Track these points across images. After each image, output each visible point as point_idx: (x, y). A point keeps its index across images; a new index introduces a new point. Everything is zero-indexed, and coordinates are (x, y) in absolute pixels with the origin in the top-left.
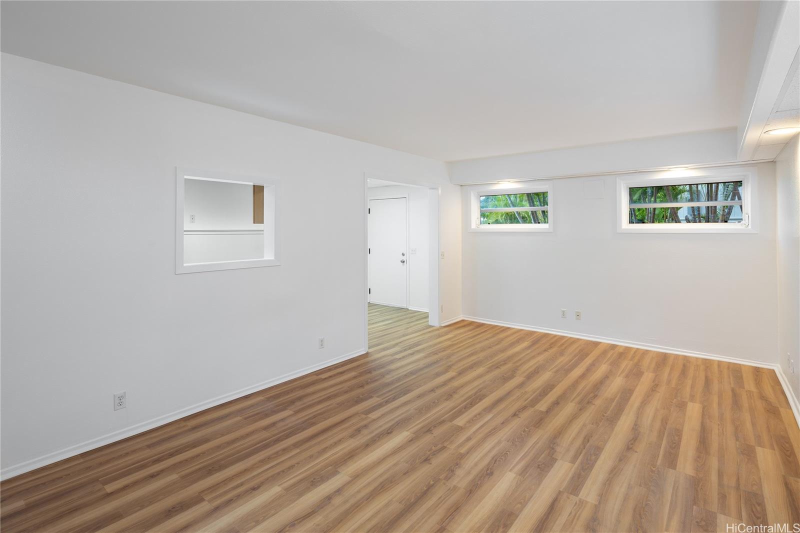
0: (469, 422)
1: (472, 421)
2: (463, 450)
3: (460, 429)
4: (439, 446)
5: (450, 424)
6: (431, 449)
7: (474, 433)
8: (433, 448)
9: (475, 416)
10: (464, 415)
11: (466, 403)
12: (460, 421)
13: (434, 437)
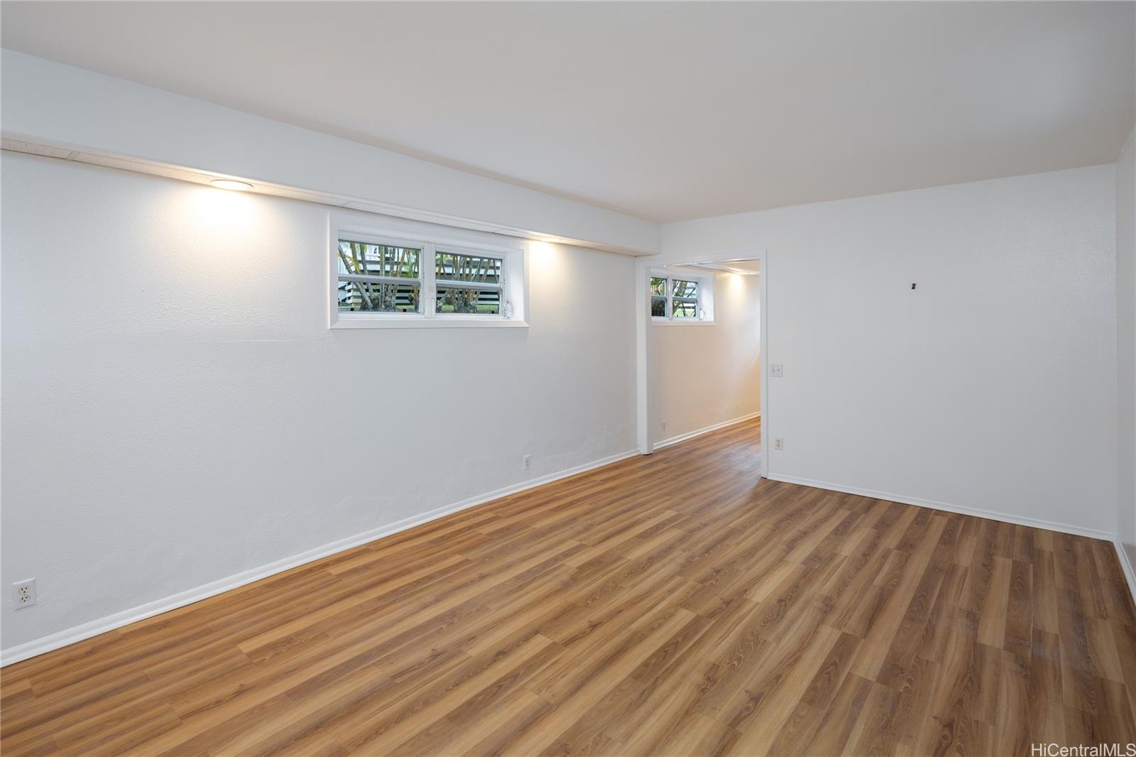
0: (672, 615)
1: (667, 616)
2: (678, 579)
3: (684, 604)
4: (707, 584)
5: (700, 612)
6: (717, 580)
7: (663, 599)
8: (714, 582)
9: (660, 626)
10: (678, 628)
11: (678, 656)
12: (684, 617)
13: (717, 595)
